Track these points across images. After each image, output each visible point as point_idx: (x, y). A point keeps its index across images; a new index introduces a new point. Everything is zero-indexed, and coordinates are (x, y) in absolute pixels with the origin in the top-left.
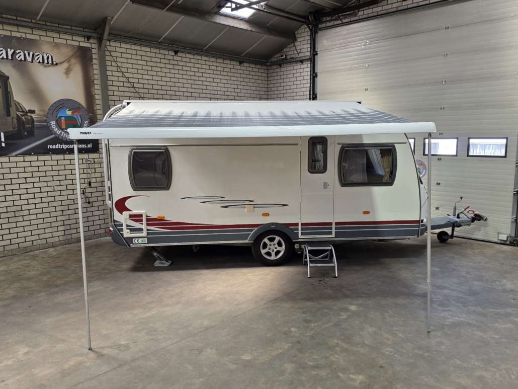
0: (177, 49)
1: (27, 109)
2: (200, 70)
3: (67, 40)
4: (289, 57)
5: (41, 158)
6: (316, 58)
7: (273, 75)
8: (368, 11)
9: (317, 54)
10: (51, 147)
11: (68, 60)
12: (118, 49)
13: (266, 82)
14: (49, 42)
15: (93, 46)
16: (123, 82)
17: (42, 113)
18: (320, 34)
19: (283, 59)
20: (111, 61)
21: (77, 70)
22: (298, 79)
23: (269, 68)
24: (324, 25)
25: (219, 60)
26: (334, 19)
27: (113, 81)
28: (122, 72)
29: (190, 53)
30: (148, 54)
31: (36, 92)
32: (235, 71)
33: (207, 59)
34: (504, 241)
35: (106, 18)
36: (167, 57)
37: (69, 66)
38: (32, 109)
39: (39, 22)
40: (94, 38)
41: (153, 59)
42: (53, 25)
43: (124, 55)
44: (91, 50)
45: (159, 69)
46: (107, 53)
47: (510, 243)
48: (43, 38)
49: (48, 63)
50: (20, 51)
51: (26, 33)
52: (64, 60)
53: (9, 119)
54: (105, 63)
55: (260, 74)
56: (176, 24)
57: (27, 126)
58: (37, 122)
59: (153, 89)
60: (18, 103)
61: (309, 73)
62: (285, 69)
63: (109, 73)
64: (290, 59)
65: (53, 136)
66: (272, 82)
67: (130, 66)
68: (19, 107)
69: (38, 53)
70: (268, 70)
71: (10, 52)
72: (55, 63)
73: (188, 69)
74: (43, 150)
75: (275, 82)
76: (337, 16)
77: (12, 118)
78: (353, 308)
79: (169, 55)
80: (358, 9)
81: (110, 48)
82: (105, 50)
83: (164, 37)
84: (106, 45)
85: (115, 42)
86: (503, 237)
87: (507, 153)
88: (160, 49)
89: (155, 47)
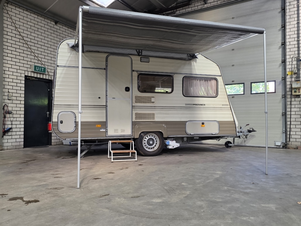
0: (58, 20)
8: (183, 11)
12: (13, 10)
16: (16, 34)
20: (7, 17)
27: (7, 32)
28: (15, 27)
29: (66, 26)
30: (36, 19)
34: (279, 146)
36: (49, 24)
41: (39, 24)
43: (18, 16)
45: (43, 32)
46: (5, 11)
47: (283, 147)
54: (3, 18)
59: (38, 44)
63: (5, 26)
67: (22, 24)
79: (51, 23)
80: (177, 9)
81: (7, 8)
82: (3, 9)
83: (48, 9)
84: (5, 6)
85: (11, 5)
86: (279, 144)
87: (276, 90)
88: (44, 18)
89: (41, 16)
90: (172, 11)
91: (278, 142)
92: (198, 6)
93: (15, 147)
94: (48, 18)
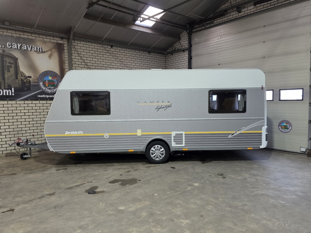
0: (112, 45)
1: (27, 76)
2: (126, 56)
3: (50, 39)
4: (176, 49)
5: (34, 102)
6: (191, 49)
7: (168, 59)
8: (219, 20)
9: (192, 46)
10: (40, 96)
11: (51, 50)
12: (79, 45)
13: (165, 64)
14: (40, 40)
15: (65, 43)
16: (81, 62)
17: (35, 78)
18: (193, 35)
19: (174, 50)
20: (75, 51)
21: (56, 56)
22: (182, 61)
23: (166, 55)
24: (195, 30)
25: (136, 51)
26: (201, 26)
27: (75, 61)
28: (80, 56)
29: (120, 47)
30: (96, 47)
31: (32, 67)
32: (146, 57)
33: (130, 50)
34: (304, 152)
35: (71, 27)
36: (106, 49)
37: (51, 53)
38: (30, 76)
39: (35, 30)
40: (65, 38)
41: (99, 50)
42: (43, 31)
43: (82, 48)
44: (64, 45)
45: (102, 56)
46: (72, 46)
48: (37, 38)
49: (39, 51)
50: (24, 45)
51: (28, 36)
52: (48, 50)
53: (17, 81)
54: (72, 52)
55: (161, 59)
56: (110, 30)
57: (27, 85)
58: (32, 83)
59: (98, 66)
60: (22, 72)
61: (188, 57)
62: (175, 56)
63: (73, 57)
64: (177, 49)
65: (41, 90)
66: (168, 63)
67: (85, 53)
68: (22, 74)
69: (34, 46)
70: (165, 57)
71: (19, 45)
72: (43, 51)
73: (119, 55)
74: (35, 98)
75: (169, 63)
76: (202, 24)
77: (19, 80)
78: (196, 185)
79: (108, 48)
80: (214, 19)
81: (74, 44)
82: (71, 45)
83: (104, 38)
84: (72, 42)
86: (303, 150)
87: (304, 98)
88: (102, 45)
89: (100, 44)
90: (211, 21)
91: (303, 148)
92: (233, 15)
94: (105, 44)
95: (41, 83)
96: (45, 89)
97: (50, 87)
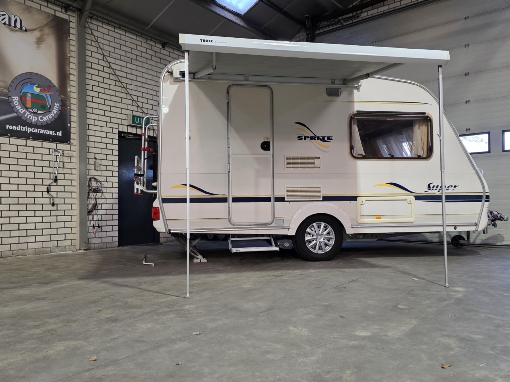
3: (40, 5)
8: (372, 12)
10: (11, 127)
12: (100, 29)
14: (18, 3)
15: (72, 19)
16: (104, 66)
17: (2, 85)
20: (91, 40)
21: (51, 42)
24: (322, 31)
26: (334, 23)
27: (92, 63)
28: (103, 55)
30: (133, 41)
36: (153, 48)
37: (42, 35)
40: (74, 9)
41: (139, 48)
43: (106, 37)
44: (69, 23)
45: (145, 60)
46: (88, 30)
52: (36, 27)
54: (85, 41)
59: (137, 80)
63: (88, 53)
65: (15, 114)
67: (112, 50)
72: (24, 28)
76: (337, 20)
79: (156, 46)
80: (362, 9)
81: (91, 26)
82: (86, 27)
83: (152, 23)
84: (87, 22)
85: (97, 19)
88: (146, 38)
89: (142, 35)
90: (354, 14)
93: (105, 246)
94: (152, 37)
95: (16, 99)
96: (25, 113)
97: (35, 110)
